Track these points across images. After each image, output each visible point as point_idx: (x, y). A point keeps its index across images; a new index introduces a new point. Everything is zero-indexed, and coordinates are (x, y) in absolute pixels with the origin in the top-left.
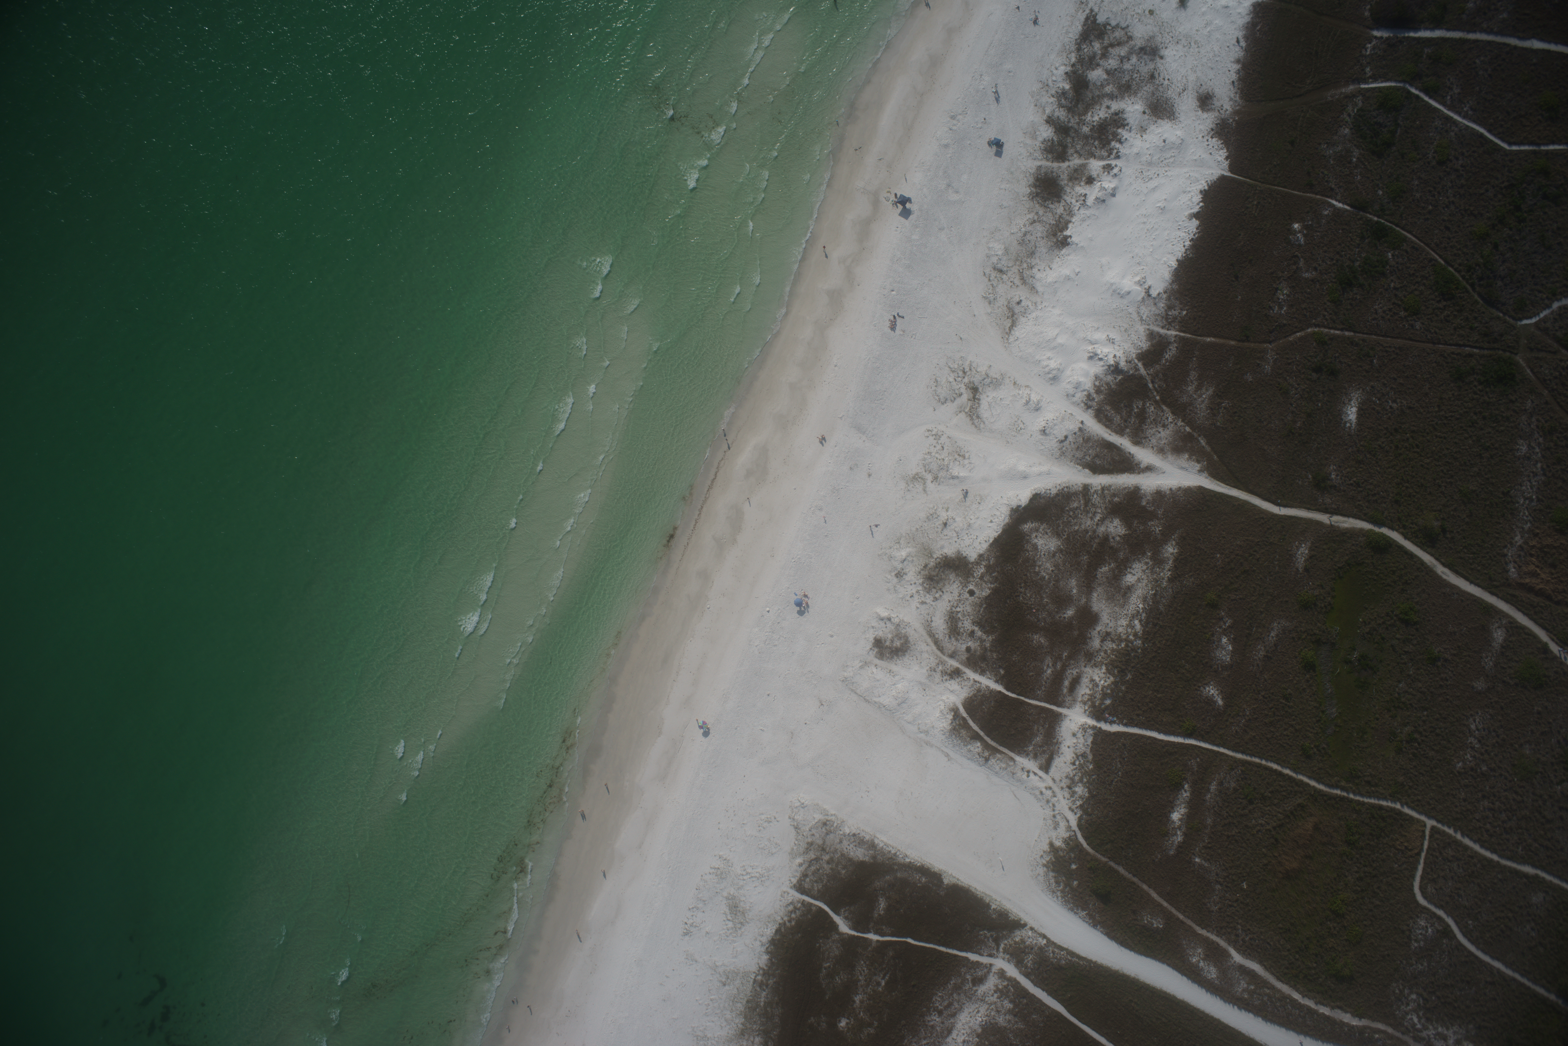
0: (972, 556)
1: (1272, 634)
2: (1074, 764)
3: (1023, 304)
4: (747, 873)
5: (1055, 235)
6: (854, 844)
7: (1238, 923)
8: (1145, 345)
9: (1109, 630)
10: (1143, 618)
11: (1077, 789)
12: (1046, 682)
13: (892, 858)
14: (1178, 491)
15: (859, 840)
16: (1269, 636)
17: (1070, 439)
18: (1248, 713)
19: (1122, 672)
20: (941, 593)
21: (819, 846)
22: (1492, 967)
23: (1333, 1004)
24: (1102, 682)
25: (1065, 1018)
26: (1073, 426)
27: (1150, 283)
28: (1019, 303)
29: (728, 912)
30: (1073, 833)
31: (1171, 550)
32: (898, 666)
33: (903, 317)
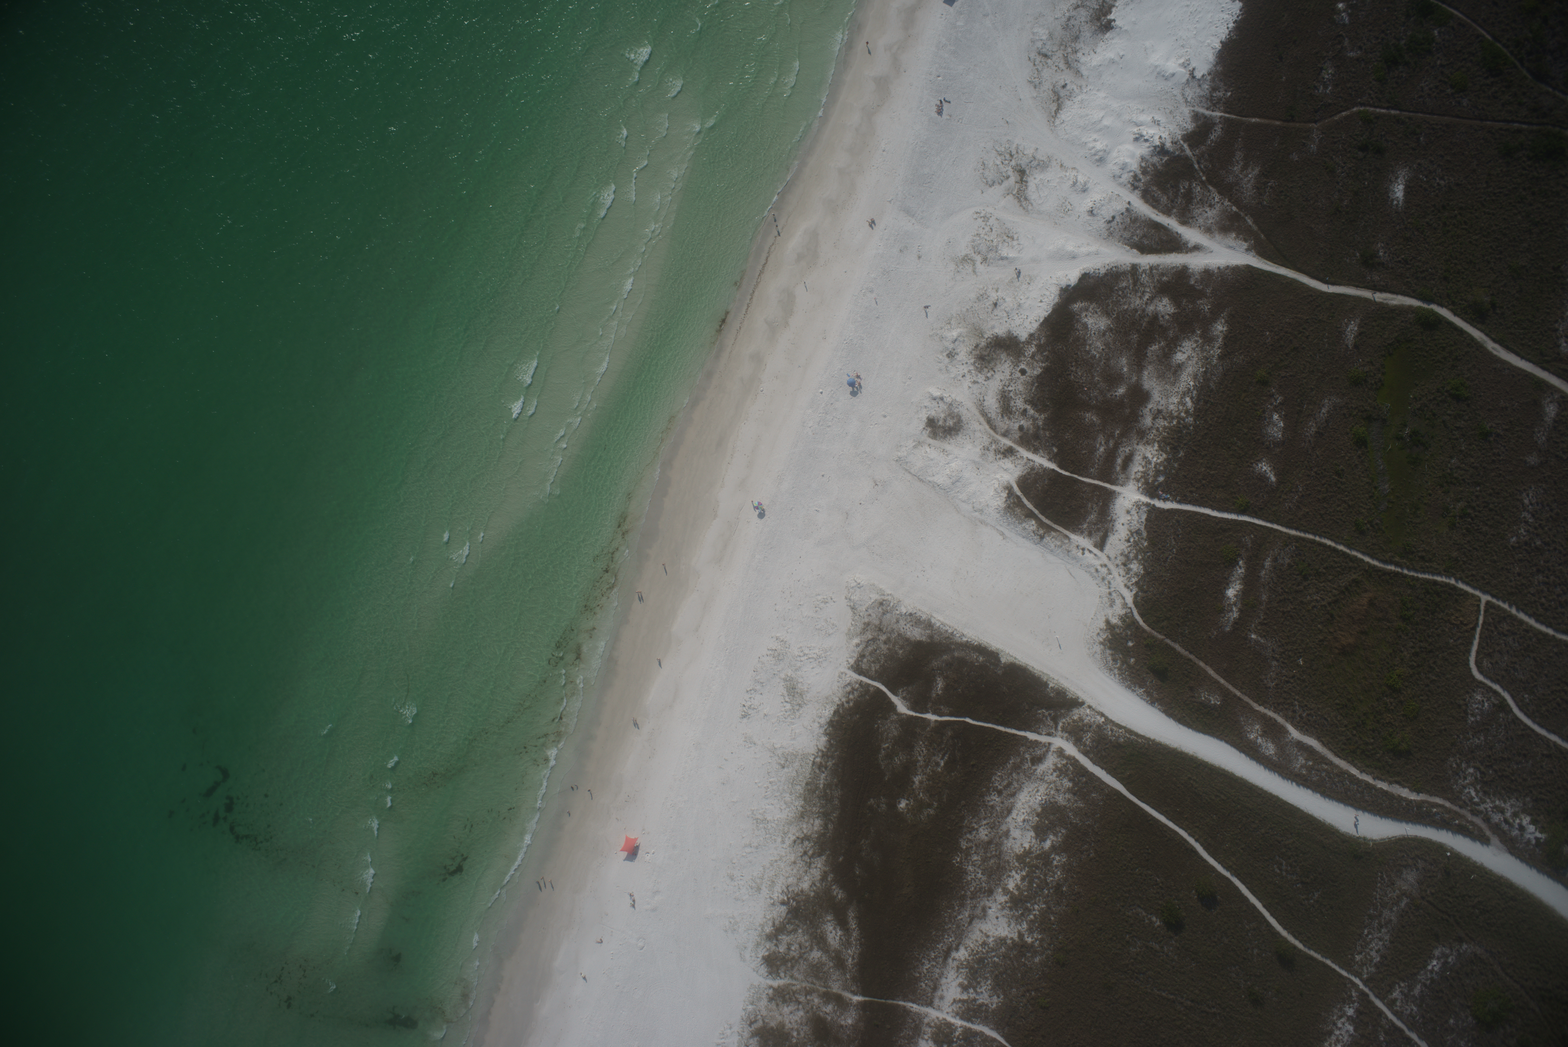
0: (1023, 335)
1: (1324, 410)
2: (1128, 541)
3: (1068, 87)
4: (805, 655)
5: (1098, 19)
6: (911, 623)
7: (1294, 699)
8: (1190, 126)
9: (1160, 408)
10: (1194, 395)
11: (1132, 566)
12: (1099, 460)
13: (948, 637)
14: (1226, 269)
15: (915, 620)
16: (1320, 412)
17: (1118, 219)
18: (1301, 490)
19: (1175, 449)
20: (993, 373)
21: (876, 626)
22: (1548, 740)
23: (1390, 779)
24: (1155, 459)
25: (1125, 797)
26: (1120, 207)
27: (1194, 65)
28: (1064, 86)
29: (785, 693)
30: (1129, 610)
31: (1220, 328)
32: (951, 445)
33: (949, 102)
